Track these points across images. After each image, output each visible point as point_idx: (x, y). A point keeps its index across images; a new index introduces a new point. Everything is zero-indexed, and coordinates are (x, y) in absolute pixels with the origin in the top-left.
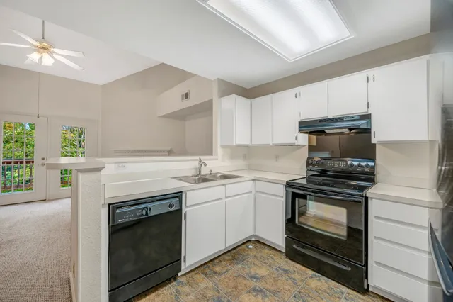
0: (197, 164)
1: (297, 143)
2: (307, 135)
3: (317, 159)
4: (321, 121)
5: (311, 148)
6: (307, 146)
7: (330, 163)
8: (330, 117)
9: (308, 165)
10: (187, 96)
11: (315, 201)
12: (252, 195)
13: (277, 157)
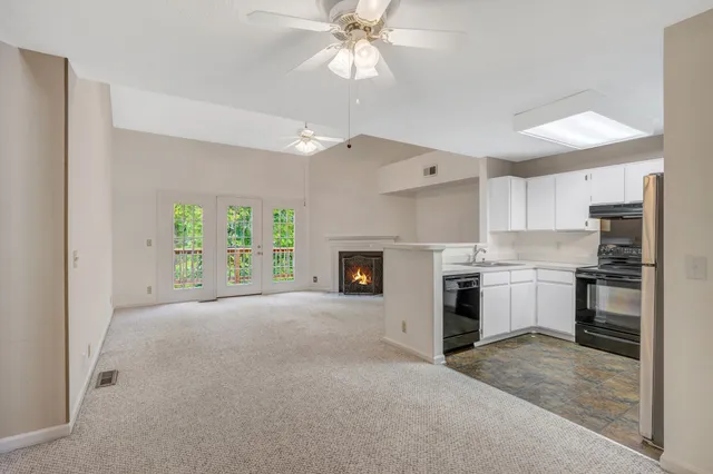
0: (471, 251)
1: (587, 229)
2: (599, 220)
3: (611, 247)
4: (615, 206)
5: (604, 235)
6: (599, 233)
7: (626, 251)
8: (627, 202)
9: (600, 253)
10: (433, 171)
11: (608, 285)
12: (533, 285)
13: (558, 245)
